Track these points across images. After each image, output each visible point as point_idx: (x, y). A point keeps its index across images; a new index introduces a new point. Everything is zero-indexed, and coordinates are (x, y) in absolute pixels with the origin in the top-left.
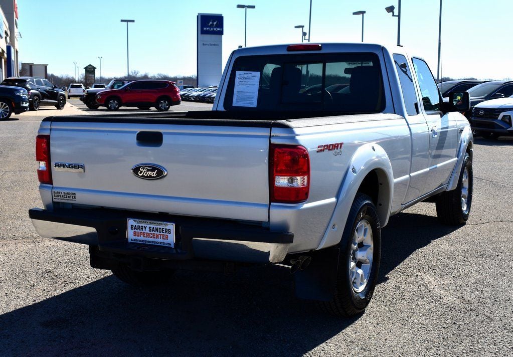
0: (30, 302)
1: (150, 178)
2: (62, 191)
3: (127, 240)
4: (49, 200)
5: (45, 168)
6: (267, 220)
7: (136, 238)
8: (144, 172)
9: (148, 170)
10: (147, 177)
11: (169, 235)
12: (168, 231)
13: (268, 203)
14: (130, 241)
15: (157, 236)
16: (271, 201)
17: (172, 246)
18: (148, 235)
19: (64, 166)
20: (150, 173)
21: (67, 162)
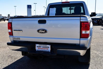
0: (7, 65)
1: (43, 33)
2: (16, 37)
3: (36, 50)
4: (12, 40)
5: (11, 31)
6: (79, 43)
7: (39, 49)
8: (41, 31)
9: (42, 31)
10: (42, 32)
11: (48, 48)
12: (49, 47)
13: (79, 38)
14: (37, 50)
15: (45, 49)
16: (80, 38)
17: (50, 51)
18: (42, 49)
19: (16, 30)
20: (43, 31)
21: (17, 30)
